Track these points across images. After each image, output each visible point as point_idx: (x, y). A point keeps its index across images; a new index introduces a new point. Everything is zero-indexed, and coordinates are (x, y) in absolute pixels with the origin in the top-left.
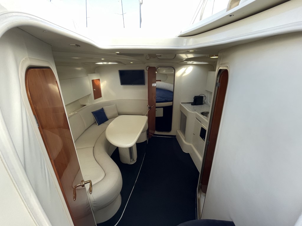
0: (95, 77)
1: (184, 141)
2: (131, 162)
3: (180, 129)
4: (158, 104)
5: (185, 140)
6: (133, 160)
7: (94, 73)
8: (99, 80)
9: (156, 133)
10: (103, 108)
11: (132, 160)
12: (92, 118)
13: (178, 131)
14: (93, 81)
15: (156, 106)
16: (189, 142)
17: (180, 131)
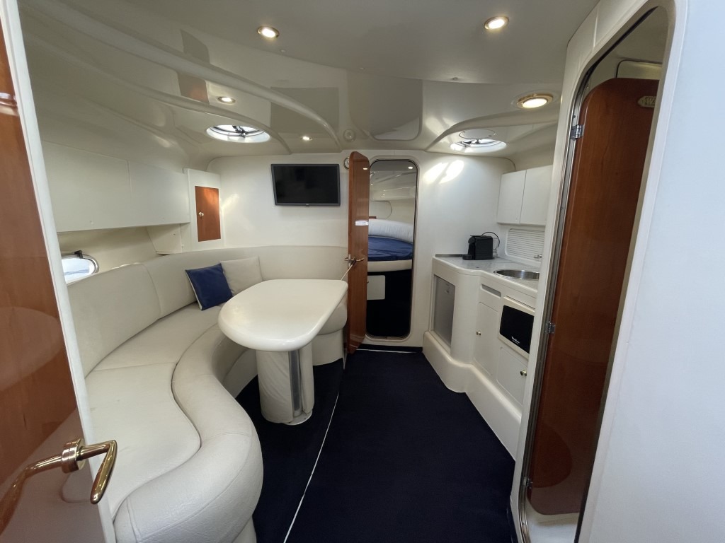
0: (206, 181)
1: (450, 359)
2: (294, 417)
3: (435, 329)
4: (373, 266)
5: (453, 354)
6: (303, 412)
7: (205, 170)
8: (216, 191)
9: (369, 340)
10: (220, 265)
11: (297, 413)
12: (184, 290)
13: (428, 333)
14: (199, 190)
15: (369, 270)
16: (465, 360)
17: (433, 332)
